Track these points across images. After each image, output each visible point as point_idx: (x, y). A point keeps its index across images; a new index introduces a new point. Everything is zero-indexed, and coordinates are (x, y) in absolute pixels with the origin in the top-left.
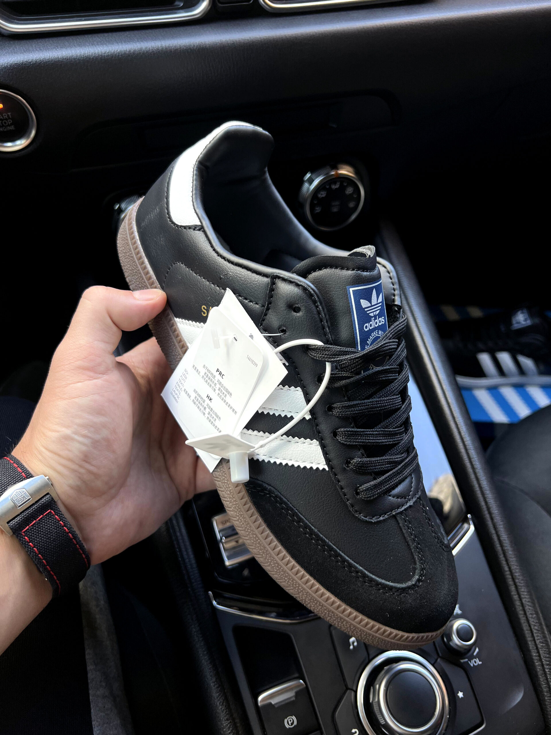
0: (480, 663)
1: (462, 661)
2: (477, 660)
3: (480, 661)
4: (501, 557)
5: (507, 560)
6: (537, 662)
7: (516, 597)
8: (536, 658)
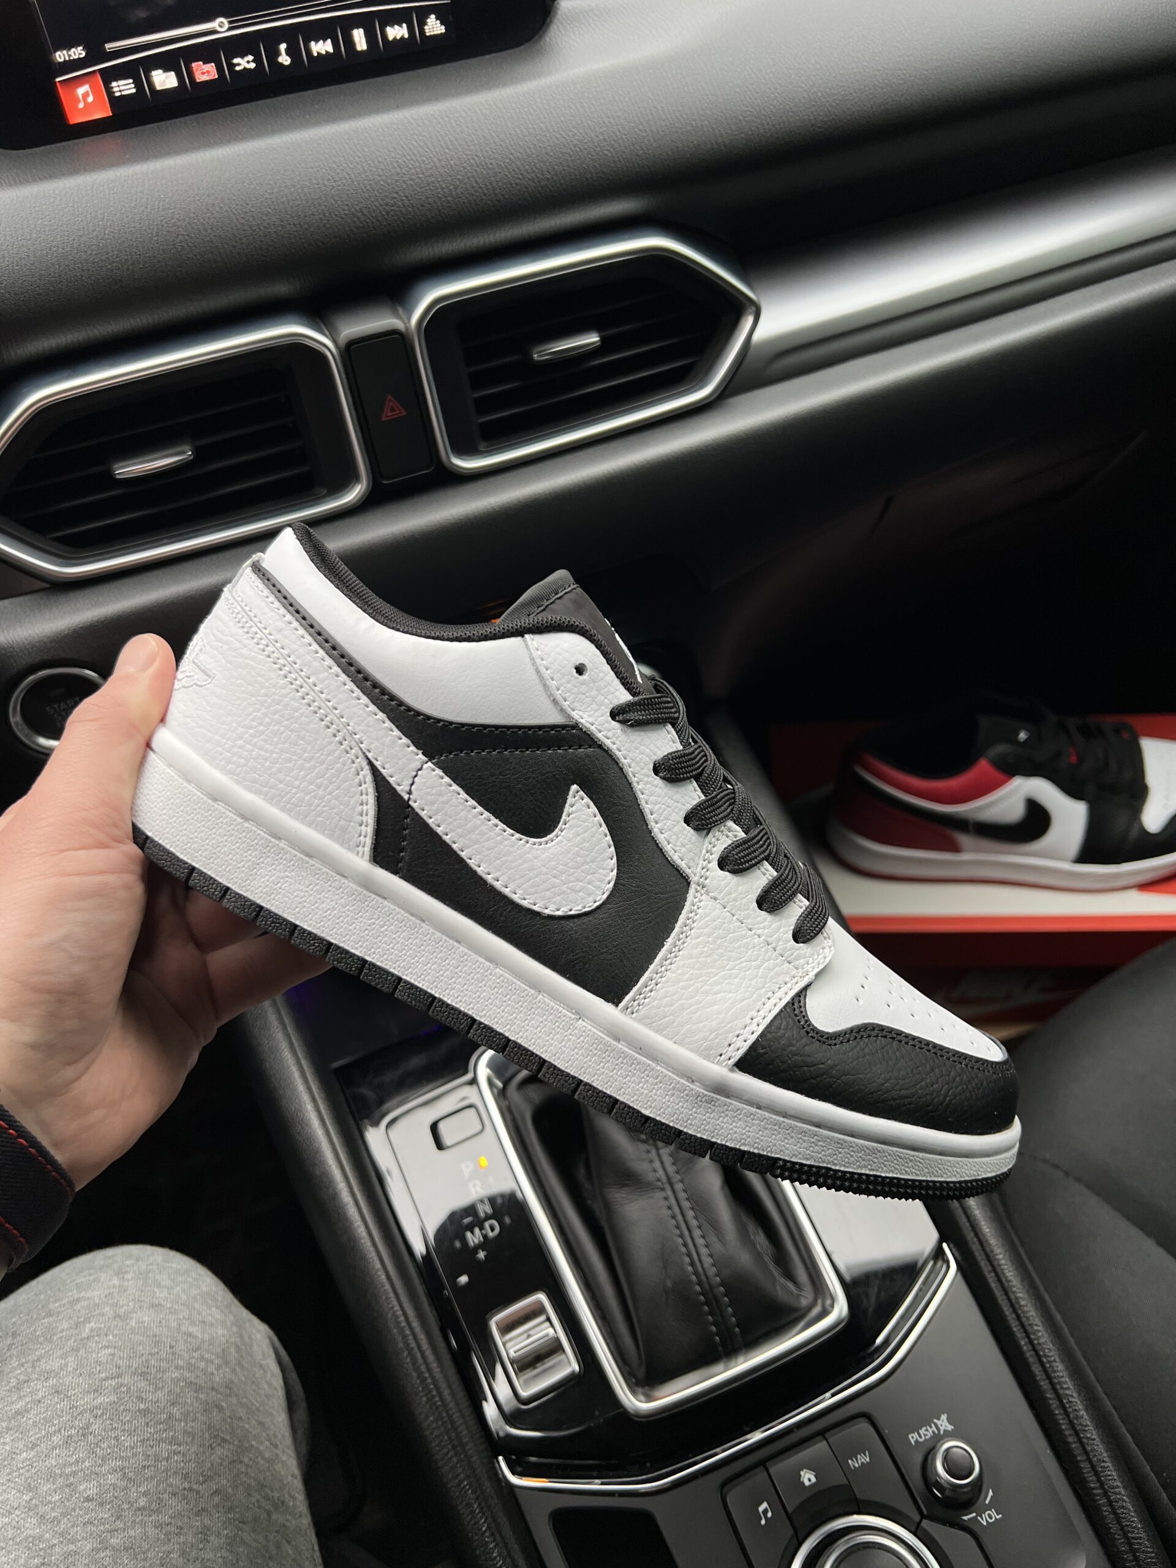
0: (1000, 1516)
1: (965, 1518)
2: (993, 1513)
3: (998, 1515)
4: (1007, 1310)
5: (1019, 1318)
6: (1100, 1500)
7: (1044, 1384)
8: (1099, 1491)
